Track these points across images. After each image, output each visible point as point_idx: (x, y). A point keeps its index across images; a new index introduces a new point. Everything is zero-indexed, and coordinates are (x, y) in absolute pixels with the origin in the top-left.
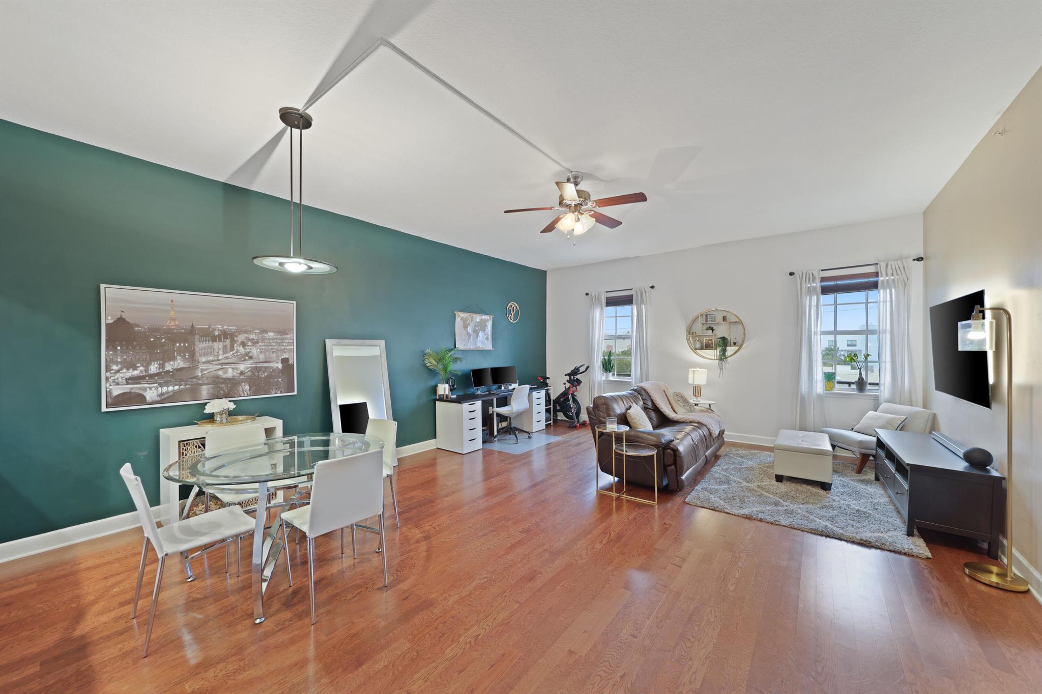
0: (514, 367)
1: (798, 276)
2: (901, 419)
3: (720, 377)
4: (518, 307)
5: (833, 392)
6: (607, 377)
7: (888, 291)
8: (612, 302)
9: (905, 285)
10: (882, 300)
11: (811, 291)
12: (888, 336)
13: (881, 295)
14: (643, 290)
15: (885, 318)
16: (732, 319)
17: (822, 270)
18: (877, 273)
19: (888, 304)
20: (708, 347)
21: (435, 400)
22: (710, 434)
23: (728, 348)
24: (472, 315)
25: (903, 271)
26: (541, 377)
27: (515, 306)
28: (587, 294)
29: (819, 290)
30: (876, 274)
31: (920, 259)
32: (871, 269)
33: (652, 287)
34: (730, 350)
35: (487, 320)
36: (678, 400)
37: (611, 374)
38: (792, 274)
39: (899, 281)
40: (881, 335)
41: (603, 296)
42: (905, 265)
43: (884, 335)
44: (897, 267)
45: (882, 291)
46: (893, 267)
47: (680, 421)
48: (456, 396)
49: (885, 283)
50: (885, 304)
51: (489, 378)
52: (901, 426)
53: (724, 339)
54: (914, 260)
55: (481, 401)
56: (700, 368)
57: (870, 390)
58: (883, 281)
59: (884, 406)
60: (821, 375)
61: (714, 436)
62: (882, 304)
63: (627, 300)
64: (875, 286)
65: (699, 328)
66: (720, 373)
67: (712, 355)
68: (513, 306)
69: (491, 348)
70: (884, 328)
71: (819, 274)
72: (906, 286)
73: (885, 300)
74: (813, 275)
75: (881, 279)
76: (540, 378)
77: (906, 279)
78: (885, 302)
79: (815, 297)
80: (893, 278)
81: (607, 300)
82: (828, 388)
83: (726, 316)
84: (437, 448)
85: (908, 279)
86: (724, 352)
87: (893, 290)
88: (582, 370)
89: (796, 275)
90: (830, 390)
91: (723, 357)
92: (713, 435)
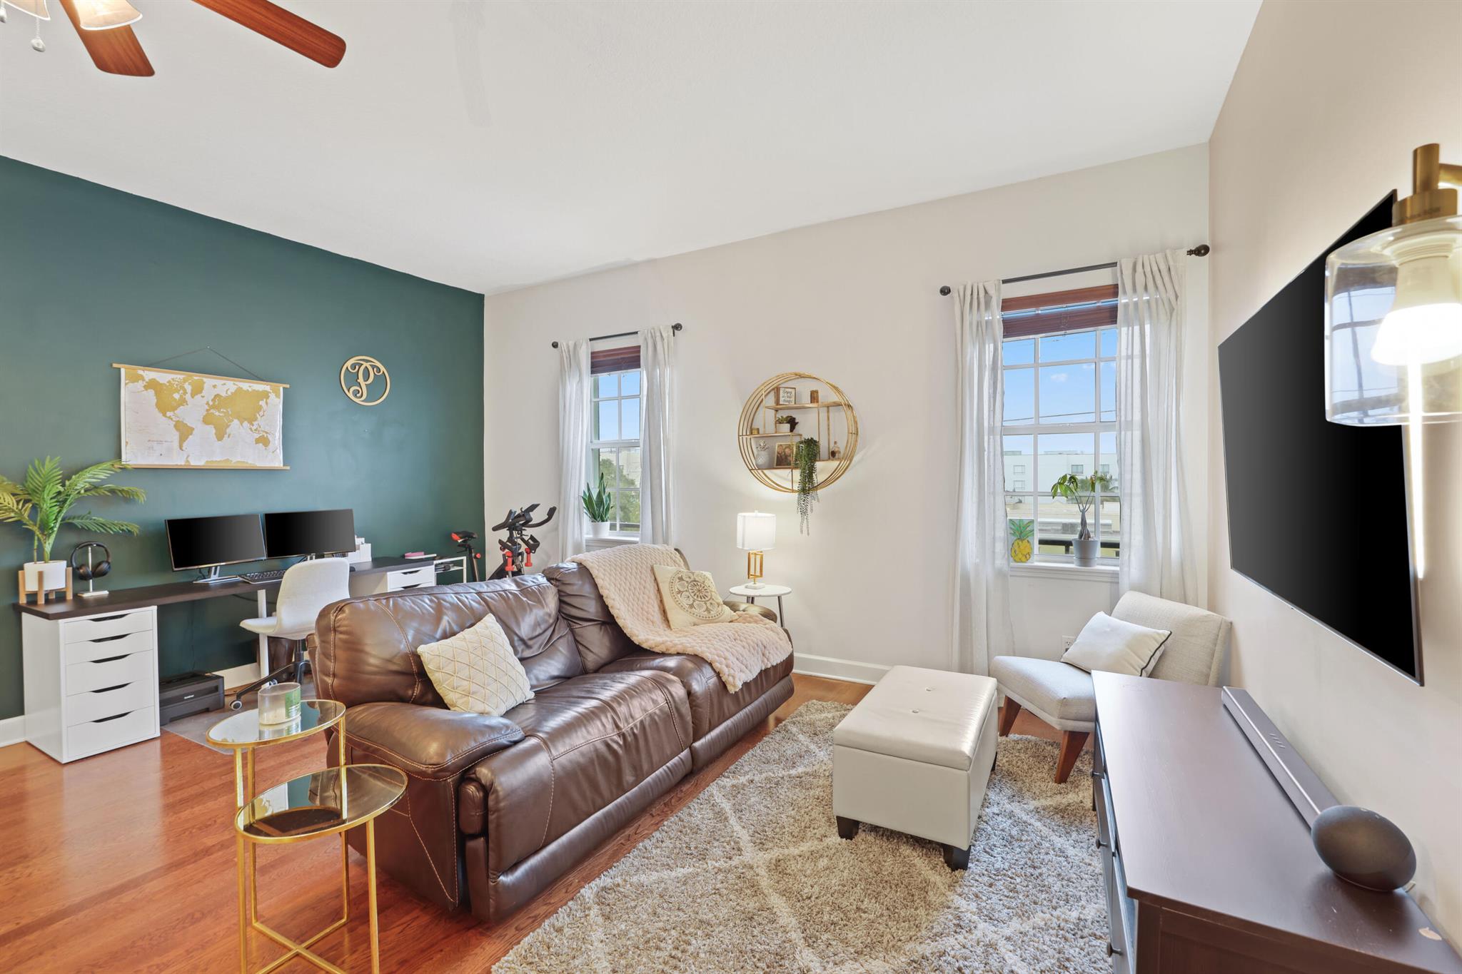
0: (348, 513)
1: (956, 295)
2: (1157, 637)
3: (802, 532)
4: (383, 369)
5: (1028, 564)
6: (596, 531)
7: (1137, 328)
8: (600, 363)
9: (1172, 310)
10: (1124, 353)
11: (982, 329)
12: (1137, 434)
13: (1123, 337)
14: (658, 334)
15: (1129, 391)
16: (827, 396)
17: (1005, 282)
18: (1116, 286)
19: (1137, 362)
20: (782, 461)
21: (18, 610)
22: (723, 685)
23: (818, 465)
24: (196, 377)
25: (1166, 279)
26: (457, 533)
27: (373, 367)
28: (555, 345)
29: (999, 329)
30: (1114, 291)
31: (1202, 251)
32: (1102, 278)
33: (677, 327)
34: (823, 469)
35: (265, 395)
36: (679, 592)
37: (607, 524)
38: (945, 291)
39: (1160, 302)
40: (1123, 433)
41: (584, 347)
42: (1171, 263)
43: (1129, 433)
44: (1155, 269)
45: (1124, 330)
46: (1148, 269)
47: (657, 650)
48: (106, 593)
49: (1131, 307)
50: (1130, 361)
51: (258, 540)
52: (1158, 654)
53: (811, 444)
54: (1190, 252)
55: (155, 608)
56: (759, 512)
57: (1102, 562)
58: (1126, 305)
59: (1129, 599)
60: (1003, 526)
61: (732, 690)
62: (1123, 362)
63: (630, 359)
64: (1110, 316)
65: (766, 419)
66: (802, 522)
67: (787, 480)
68: (365, 364)
69: (282, 465)
70: (1129, 418)
71: (998, 290)
72: (1174, 314)
73: (1130, 353)
74: (986, 292)
75: (1122, 300)
76: (455, 536)
77: (1173, 298)
78: (1131, 357)
79: (992, 346)
80: (1146, 298)
81: (592, 358)
82: (1020, 556)
83: (817, 392)
84: (28, 744)
85: (1177, 297)
86: (808, 475)
87: (1147, 327)
88: (537, 516)
89: (954, 293)
90: (1023, 559)
91: (808, 487)
92: (729, 687)
